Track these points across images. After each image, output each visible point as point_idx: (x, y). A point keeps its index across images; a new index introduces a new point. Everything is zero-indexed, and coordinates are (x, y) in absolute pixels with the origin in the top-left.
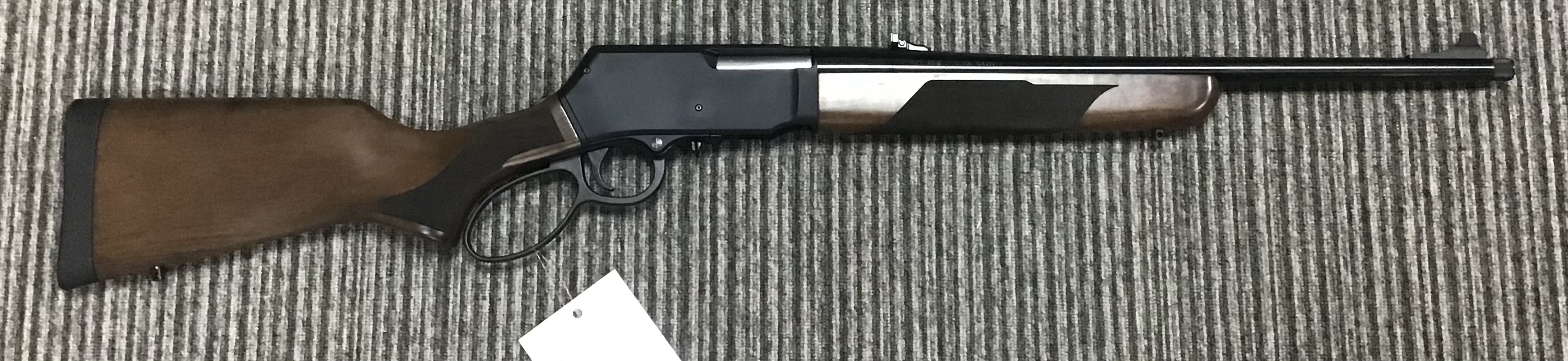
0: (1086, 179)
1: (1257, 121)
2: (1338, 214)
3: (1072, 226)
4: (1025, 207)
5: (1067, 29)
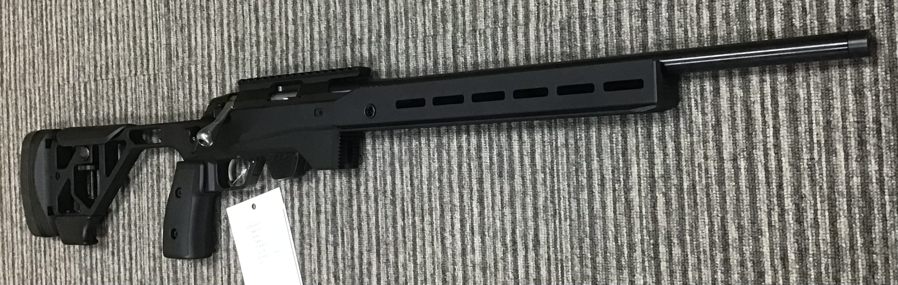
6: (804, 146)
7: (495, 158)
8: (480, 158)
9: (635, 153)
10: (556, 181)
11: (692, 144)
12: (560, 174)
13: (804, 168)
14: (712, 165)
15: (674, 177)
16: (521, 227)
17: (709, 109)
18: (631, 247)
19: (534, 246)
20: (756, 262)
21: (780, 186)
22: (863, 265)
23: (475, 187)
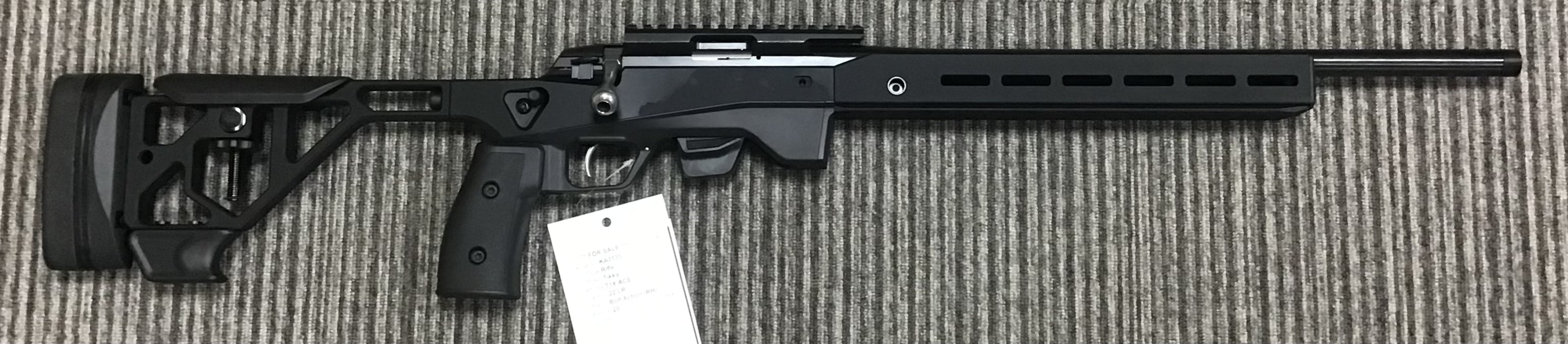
6: (1431, 166)
7: (1046, 166)
8: (1022, 164)
9: (1239, 165)
10: (1133, 196)
11: (1310, 158)
12: (1139, 187)
13: (1431, 188)
14: (1332, 182)
15: (1287, 194)
16: (1081, 252)
17: (1329, 120)
18: (1232, 275)
19: (1099, 277)
20: (1378, 289)
21: (1406, 208)
22: (1488, 289)
23: (1013, 200)
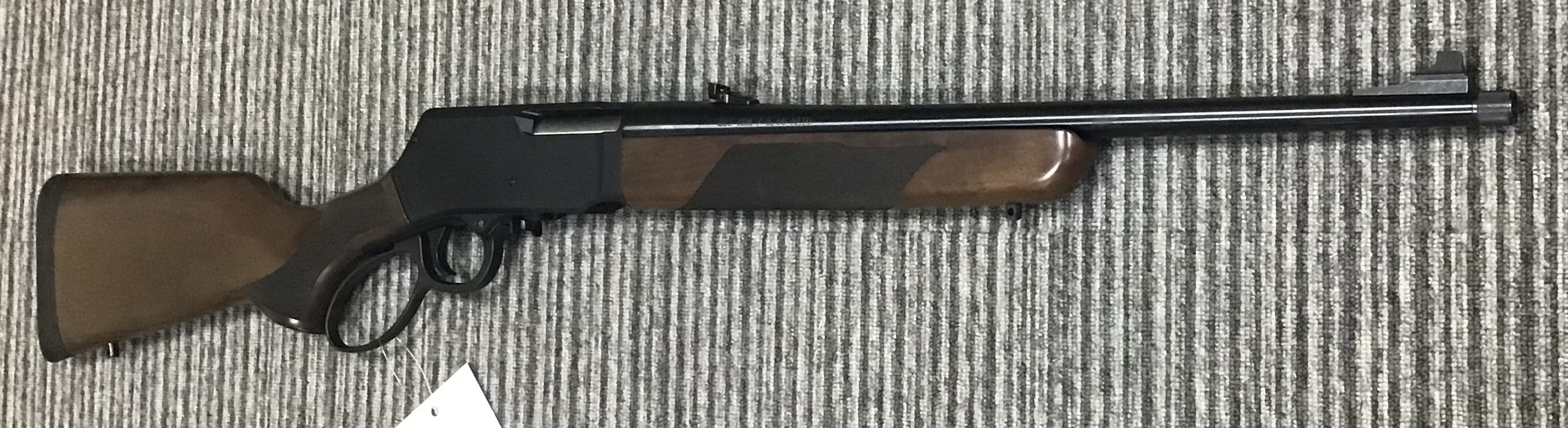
0: (945, 269)
1: (1162, 186)
2: (1263, 326)
3: (926, 332)
4: (873, 302)
5: (934, 64)
